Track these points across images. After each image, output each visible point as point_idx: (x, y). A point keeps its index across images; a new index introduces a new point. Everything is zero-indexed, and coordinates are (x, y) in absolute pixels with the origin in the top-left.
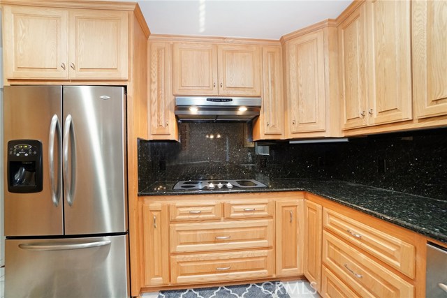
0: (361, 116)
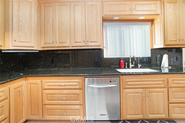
0: (52, 43)
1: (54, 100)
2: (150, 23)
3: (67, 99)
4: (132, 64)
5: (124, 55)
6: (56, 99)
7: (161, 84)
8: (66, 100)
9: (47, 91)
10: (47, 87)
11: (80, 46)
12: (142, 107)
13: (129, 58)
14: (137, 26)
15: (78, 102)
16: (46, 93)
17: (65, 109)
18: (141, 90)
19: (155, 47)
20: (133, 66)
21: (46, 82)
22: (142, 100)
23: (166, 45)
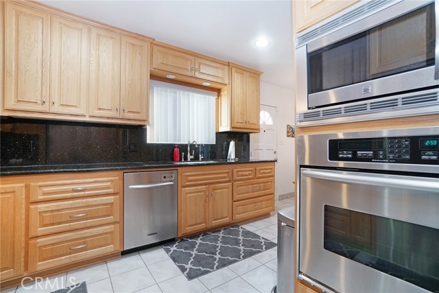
1: (59, 223)
2: (216, 93)
3: (88, 216)
4: (191, 155)
5: (180, 141)
6: (63, 220)
7: (225, 177)
8: (87, 219)
9: (42, 207)
10: (41, 197)
11: (108, 118)
12: (205, 211)
13: (187, 145)
14: (199, 95)
15: (111, 219)
16: (39, 211)
17: (85, 238)
18: (204, 187)
19: (221, 130)
20: (192, 157)
21: (41, 186)
22: (205, 201)
23: (233, 128)
